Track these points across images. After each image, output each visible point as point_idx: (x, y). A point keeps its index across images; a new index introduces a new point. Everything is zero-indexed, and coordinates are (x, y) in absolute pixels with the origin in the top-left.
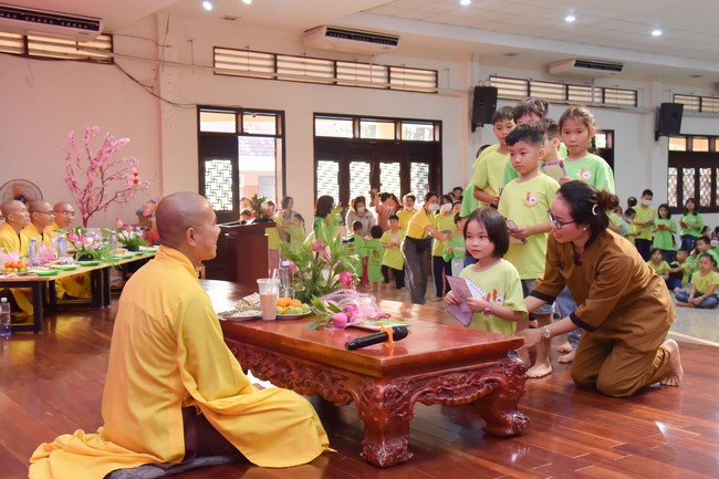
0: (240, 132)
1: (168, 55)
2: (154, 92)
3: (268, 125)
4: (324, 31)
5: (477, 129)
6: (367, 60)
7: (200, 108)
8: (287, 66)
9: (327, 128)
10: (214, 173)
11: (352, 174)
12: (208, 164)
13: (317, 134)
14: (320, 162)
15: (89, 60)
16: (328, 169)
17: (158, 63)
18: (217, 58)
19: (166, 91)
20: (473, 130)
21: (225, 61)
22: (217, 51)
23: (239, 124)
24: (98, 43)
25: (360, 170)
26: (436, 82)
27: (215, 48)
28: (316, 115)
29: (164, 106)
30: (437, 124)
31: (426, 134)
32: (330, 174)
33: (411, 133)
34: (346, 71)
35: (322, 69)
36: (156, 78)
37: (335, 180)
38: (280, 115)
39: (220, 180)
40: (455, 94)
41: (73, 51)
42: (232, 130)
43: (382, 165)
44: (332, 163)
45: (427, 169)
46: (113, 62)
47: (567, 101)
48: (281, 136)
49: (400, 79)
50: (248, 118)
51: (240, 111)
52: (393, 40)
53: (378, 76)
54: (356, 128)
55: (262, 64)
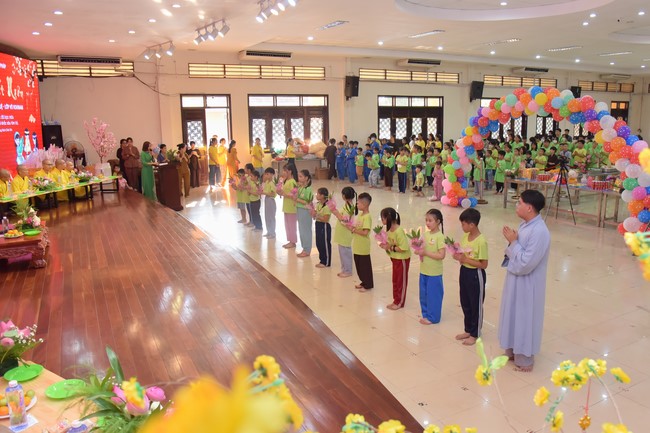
0: (206, 107)
1: (161, 70)
2: (155, 89)
3: (223, 101)
4: (245, 53)
6: (280, 64)
7: (181, 95)
8: (233, 71)
9: (255, 102)
10: (193, 128)
11: (274, 125)
12: (189, 124)
13: (251, 105)
14: (254, 120)
15: (122, 76)
16: (259, 125)
17: (157, 75)
18: (191, 69)
19: (162, 89)
20: (347, 99)
21: (195, 70)
22: (190, 65)
23: (205, 102)
24: (126, 67)
25: (278, 124)
26: (325, 74)
28: (249, 95)
29: (161, 96)
30: (326, 96)
31: (319, 102)
32: (260, 127)
33: (309, 102)
34: (267, 71)
35: (253, 71)
36: (156, 83)
38: (228, 96)
39: (196, 131)
40: (337, 79)
41: (113, 72)
42: (202, 105)
43: (292, 120)
44: (261, 120)
45: (320, 121)
46: (134, 76)
47: (411, 81)
48: (229, 107)
49: (301, 73)
50: (209, 99)
51: (205, 96)
52: (288, 55)
53: (287, 72)
54: (275, 101)
55: (217, 71)
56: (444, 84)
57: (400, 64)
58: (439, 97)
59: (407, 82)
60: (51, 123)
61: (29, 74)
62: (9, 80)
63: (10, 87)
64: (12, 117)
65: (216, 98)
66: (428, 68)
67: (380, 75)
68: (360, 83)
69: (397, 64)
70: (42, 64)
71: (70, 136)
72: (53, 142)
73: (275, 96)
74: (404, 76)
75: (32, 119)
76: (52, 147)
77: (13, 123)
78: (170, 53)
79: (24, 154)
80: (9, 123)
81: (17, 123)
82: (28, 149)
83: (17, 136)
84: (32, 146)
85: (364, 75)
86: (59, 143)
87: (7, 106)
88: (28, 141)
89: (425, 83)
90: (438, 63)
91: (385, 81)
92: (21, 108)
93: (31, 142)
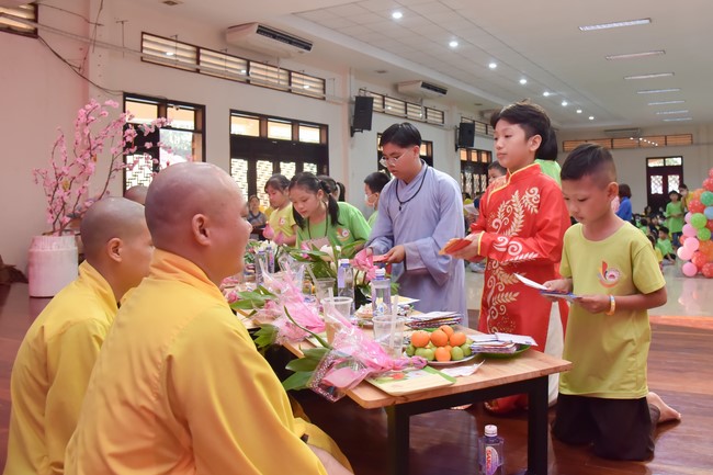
1: (104, 35)
2: (82, 73)
3: (188, 117)
4: (256, 28)
5: (356, 134)
6: (276, 63)
7: (127, 96)
8: (210, 61)
11: (259, 172)
13: (232, 132)
14: (234, 161)
16: (241, 166)
17: (89, 42)
18: (145, 45)
19: (94, 74)
20: (352, 134)
21: (153, 48)
22: (145, 37)
23: (162, 116)
25: (265, 169)
26: (324, 89)
27: (143, 33)
28: (233, 112)
30: (324, 128)
32: (240, 172)
34: (257, 72)
35: (236, 67)
36: (84, 59)
37: (245, 179)
38: (200, 110)
42: (154, 123)
43: (282, 164)
44: (242, 161)
46: (34, 34)
49: (297, 84)
50: (171, 111)
51: (161, 103)
53: (281, 79)
54: (263, 128)
55: (186, 57)
89: (418, 121)
91: (384, 112)
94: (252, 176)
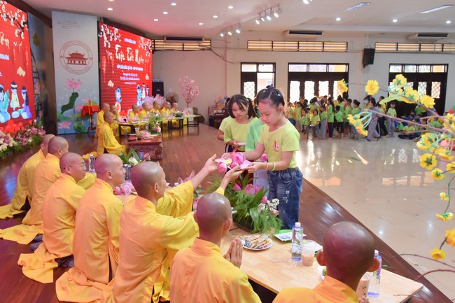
0: (258, 72)
1: (229, 45)
2: (224, 59)
3: (270, 68)
4: (288, 32)
5: (366, 66)
6: (313, 40)
7: (242, 63)
8: (278, 46)
9: (293, 69)
10: (248, 87)
11: (306, 86)
12: (245, 83)
13: (290, 71)
14: (292, 82)
15: (203, 49)
16: (295, 85)
17: (226, 48)
18: (249, 44)
19: (229, 59)
20: (364, 67)
21: (252, 45)
23: (258, 68)
24: (207, 43)
25: (309, 85)
26: (347, 47)
27: (248, 41)
28: (289, 63)
29: (228, 64)
31: (342, 69)
32: (296, 87)
33: (333, 69)
34: (303, 46)
35: (293, 45)
36: (225, 54)
37: (298, 90)
38: (274, 64)
39: (250, 89)
40: (356, 52)
41: (198, 47)
42: (255, 71)
43: (320, 82)
44: (297, 82)
46: (210, 49)
47: (420, 52)
48: (274, 72)
49: (328, 47)
50: (260, 66)
51: (258, 64)
52: (319, 33)
53: (318, 46)
54: (308, 68)
55: (267, 46)
56: (450, 53)
57: (411, 38)
58: (445, 65)
59: (416, 53)
60: (158, 80)
61: (147, 48)
62: (137, 51)
63: (137, 55)
64: (136, 75)
65: (265, 66)
66: (435, 41)
67: (392, 47)
68: (375, 54)
69: (408, 38)
70: (154, 42)
71: (169, 90)
72: (158, 93)
73: (308, 64)
74: (414, 47)
75: (147, 77)
76: (158, 96)
77: (137, 79)
78: (238, 31)
79: (141, 100)
80: (135, 79)
81: (139, 79)
82: (144, 96)
83: (139, 88)
84: (146, 95)
85: (379, 48)
86: (162, 94)
87: (135, 68)
88: (144, 91)
89: (432, 53)
90: (445, 35)
91: (397, 52)
92: (141, 69)
93: (146, 93)
94: (302, 88)
